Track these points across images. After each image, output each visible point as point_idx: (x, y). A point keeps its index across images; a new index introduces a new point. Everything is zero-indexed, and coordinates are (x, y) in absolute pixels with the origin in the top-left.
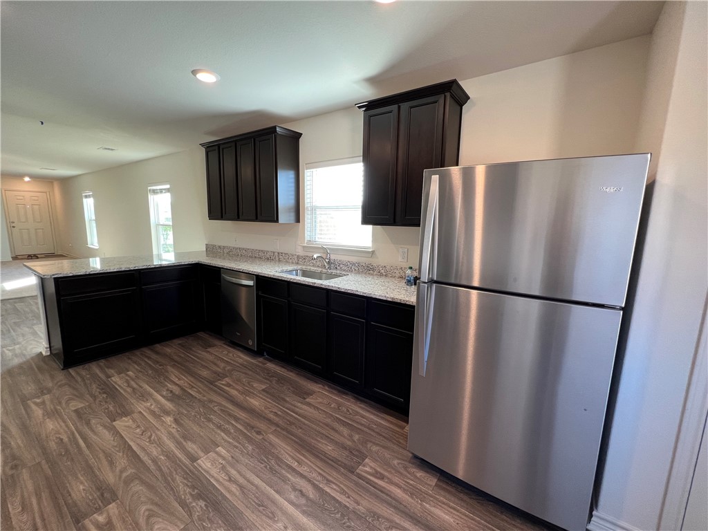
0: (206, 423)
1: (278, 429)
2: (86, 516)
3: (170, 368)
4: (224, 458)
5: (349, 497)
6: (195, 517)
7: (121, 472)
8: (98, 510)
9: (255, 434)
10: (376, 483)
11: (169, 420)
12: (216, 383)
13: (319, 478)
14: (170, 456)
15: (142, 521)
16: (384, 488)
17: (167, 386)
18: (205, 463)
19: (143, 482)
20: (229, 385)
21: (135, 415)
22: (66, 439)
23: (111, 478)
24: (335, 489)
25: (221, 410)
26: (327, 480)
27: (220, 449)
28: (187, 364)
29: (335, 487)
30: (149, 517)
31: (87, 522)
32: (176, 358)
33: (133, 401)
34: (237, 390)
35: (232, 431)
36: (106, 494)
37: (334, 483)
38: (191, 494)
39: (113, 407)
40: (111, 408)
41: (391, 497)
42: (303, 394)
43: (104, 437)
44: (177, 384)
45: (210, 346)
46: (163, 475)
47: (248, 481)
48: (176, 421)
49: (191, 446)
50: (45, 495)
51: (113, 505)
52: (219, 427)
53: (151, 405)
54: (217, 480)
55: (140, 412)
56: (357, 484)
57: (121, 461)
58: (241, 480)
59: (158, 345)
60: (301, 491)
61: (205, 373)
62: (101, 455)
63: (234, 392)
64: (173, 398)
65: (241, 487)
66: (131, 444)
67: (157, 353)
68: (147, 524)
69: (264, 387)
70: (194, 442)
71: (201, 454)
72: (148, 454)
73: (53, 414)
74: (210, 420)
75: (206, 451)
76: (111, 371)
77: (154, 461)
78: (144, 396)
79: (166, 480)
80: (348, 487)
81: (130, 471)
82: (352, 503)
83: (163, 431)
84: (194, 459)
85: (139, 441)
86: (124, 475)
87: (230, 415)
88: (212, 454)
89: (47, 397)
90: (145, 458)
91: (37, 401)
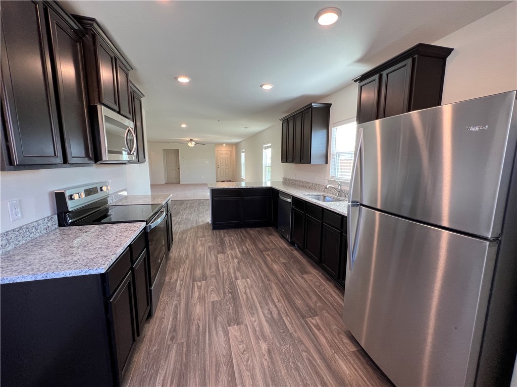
0: (249, 267)
1: (279, 283)
2: (196, 281)
3: (248, 240)
4: (247, 284)
5: (293, 327)
6: (226, 298)
7: (212, 272)
8: (200, 281)
9: (266, 280)
10: (313, 330)
11: (236, 261)
12: (263, 252)
13: (284, 312)
14: (229, 274)
15: (209, 291)
16: (316, 334)
17: (243, 247)
18: (240, 282)
19: (216, 279)
20: (268, 255)
21: (226, 255)
22: (202, 255)
23: (208, 273)
24: (288, 320)
25: (258, 265)
26: (287, 315)
27: (248, 280)
28: (257, 241)
29: (289, 319)
30: (212, 291)
31: (195, 283)
32: (253, 236)
33: (228, 249)
34: (271, 258)
35: (258, 275)
36: (204, 277)
37: (290, 318)
38: (228, 290)
40: (220, 249)
41: (317, 340)
42: (303, 271)
43: (212, 259)
44: (247, 248)
45: (271, 235)
46: (223, 279)
47: (252, 297)
48: (238, 262)
49: (238, 274)
50: (189, 270)
51: (204, 282)
52: (253, 271)
53: (233, 252)
54: (240, 290)
55: (228, 254)
56: (301, 324)
57: (213, 269)
58: (249, 295)
59: (249, 229)
60: (271, 312)
61: (261, 246)
62: (209, 264)
63: (269, 259)
64: (243, 253)
65: (247, 297)
66: (219, 264)
67: (247, 232)
68: (210, 292)
69: (284, 261)
70: (240, 273)
71: (240, 278)
73: (203, 245)
74: (251, 267)
75: (243, 278)
76: (226, 235)
77: (223, 273)
78: (232, 248)
79: (223, 282)
80: (296, 323)
81: (214, 273)
82: (293, 330)
83: (232, 264)
84: (236, 279)
85: (222, 264)
86: (212, 274)
87: (261, 268)
88: (244, 280)
89: (204, 239)
90: (221, 271)
91: (201, 239)
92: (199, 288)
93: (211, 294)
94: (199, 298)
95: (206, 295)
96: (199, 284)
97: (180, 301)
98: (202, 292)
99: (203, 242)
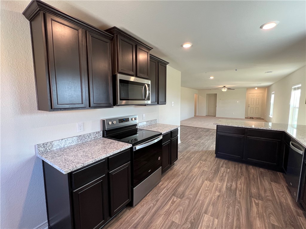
0: (226, 207)
2: (175, 196)
3: (243, 178)
4: (213, 224)
6: (184, 226)
7: (190, 194)
8: (177, 197)
11: (217, 193)
12: (253, 199)
14: (202, 204)
15: (177, 210)
17: (233, 183)
18: (206, 218)
19: (189, 202)
20: (257, 205)
21: (212, 184)
22: (193, 176)
23: (187, 193)
25: (238, 209)
27: (216, 221)
28: (252, 182)
30: (179, 211)
31: (173, 197)
32: (251, 176)
33: (217, 179)
34: (258, 210)
35: (230, 221)
36: (182, 196)
38: (191, 220)
39: (211, 176)
40: (210, 176)
43: (199, 182)
44: (237, 185)
45: (275, 182)
46: (194, 206)
48: (219, 196)
49: (211, 208)
50: (177, 184)
51: (179, 199)
52: (228, 214)
53: (220, 185)
55: (214, 184)
57: (193, 192)
59: (251, 167)
61: (254, 190)
62: (193, 186)
63: (255, 209)
64: (229, 189)
66: (201, 190)
67: (247, 169)
68: (177, 212)
69: (276, 224)
70: (213, 208)
71: (210, 214)
72: (200, 197)
73: (199, 167)
74: (228, 208)
75: (212, 216)
76: (225, 166)
77: (198, 200)
78: (222, 180)
79: (193, 208)
81: (191, 196)
83: (211, 195)
84: (206, 212)
85: (203, 191)
86: (190, 196)
87: (238, 215)
88: (212, 218)
89: (204, 162)
90: (198, 197)
91: (202, 162)
92: (173, 202)
93: (177, 213)
94: (166, 212)
95: (172, 212)
96: (175, 199)
97: (154, 205)
98: (172, 207)
99: (201, 165)
